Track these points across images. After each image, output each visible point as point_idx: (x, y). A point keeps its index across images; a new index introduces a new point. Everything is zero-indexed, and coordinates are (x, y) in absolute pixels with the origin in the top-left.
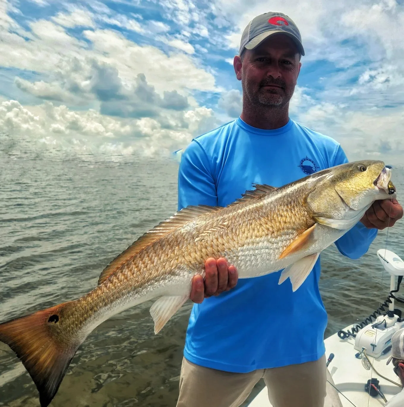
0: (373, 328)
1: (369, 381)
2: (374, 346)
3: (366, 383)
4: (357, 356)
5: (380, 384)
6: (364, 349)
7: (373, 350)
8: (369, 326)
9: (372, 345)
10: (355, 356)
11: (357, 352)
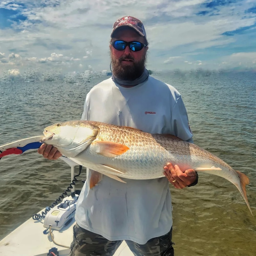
0: (58, 208)
1: (50, 250)
2: (57, 222)
3: (48, 252)
4: (45, 232)
5: (58, 250)
6: (50, 226)
7: (57, 225)
8: (56, 208)
9: (55, 221)
10: (43, 233)
11: (46, 229)
